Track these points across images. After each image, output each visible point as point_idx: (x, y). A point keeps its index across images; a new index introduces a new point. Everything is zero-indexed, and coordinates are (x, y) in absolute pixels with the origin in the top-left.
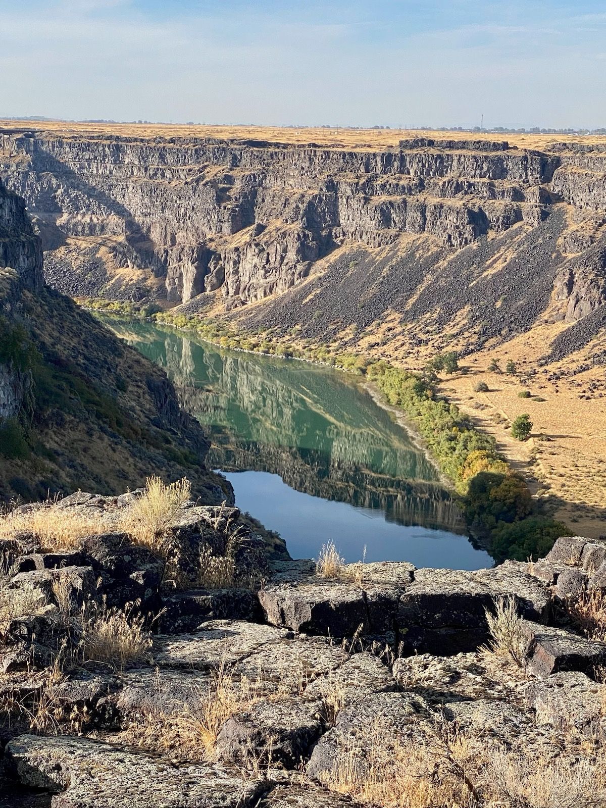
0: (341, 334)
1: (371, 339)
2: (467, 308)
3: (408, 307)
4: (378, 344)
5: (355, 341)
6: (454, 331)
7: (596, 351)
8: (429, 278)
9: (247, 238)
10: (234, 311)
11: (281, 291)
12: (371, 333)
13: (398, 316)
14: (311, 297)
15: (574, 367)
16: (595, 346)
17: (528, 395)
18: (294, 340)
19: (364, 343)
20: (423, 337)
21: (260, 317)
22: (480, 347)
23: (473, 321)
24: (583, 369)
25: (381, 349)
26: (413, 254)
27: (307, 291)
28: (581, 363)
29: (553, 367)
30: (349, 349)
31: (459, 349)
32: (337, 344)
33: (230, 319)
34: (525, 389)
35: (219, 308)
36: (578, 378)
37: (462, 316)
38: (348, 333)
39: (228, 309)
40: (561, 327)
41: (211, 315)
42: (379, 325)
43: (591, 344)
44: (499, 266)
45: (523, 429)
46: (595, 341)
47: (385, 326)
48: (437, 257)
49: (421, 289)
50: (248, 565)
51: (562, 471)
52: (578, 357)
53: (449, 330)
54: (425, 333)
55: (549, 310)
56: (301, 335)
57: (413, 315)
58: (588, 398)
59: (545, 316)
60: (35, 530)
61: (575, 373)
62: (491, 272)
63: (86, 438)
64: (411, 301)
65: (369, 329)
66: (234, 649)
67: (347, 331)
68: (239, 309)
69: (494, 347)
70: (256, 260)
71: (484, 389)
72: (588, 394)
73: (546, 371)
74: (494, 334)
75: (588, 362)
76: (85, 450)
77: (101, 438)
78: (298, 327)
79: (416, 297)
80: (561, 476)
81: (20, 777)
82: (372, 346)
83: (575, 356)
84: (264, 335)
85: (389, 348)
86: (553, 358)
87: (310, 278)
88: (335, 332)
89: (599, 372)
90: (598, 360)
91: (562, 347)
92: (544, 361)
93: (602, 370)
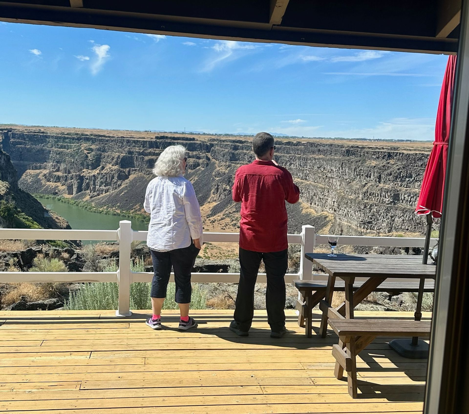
0: (135, 207)
7: (227, 212)
9: (98, 171)
10: (93, 198)
11: (111, 192)
14: (123, 193)
15: (219, 218)
16: (226, 211)
18: (116, 209)
21: (104, 201)
24: (222, 219)
27: (121, 191)
28: (222, 216)
29: (212, 218)
30: (138, 213)
32: (133, 211)
33: (92, 201)
35: (88, 197)
36: (221, 222)
39: (91, 197)
40: (215, 204)
41: (85, 200)
43: (225, 210)
46: (227, 209)
52: (221, 215)
55: (210, 198)
56: (120, 207)
58: (224, 229)
59: (209, 200)
61: (220, 220)
67: (137, 206)
68: (95, 198)
70: (102, 180)
72: (224, 228)
73: (209, 220)
75: (224, 216)
78: (118, 204)
80: (215, 257)
83: (219, 214)
84: (105, 207)
86: (212, 215)
87: (122, 186)
88: (132, 206)
89: (228, 220)
90: (228, 216)
91: (215, 211)
92: (209, 216)
93: (229, 219)
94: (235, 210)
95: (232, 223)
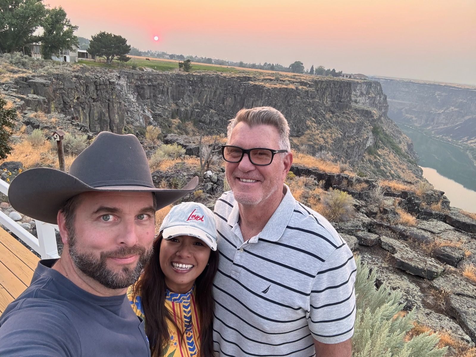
1: (472, 141)
4: (473, 143)
5: (467, 141)
9: (443, 111)
10: (434, 128)
11: (449, 125)
12: (473, 140)
14: (457, 128)
18: (449, 138)
19: (469, 142)
21: (441, 131)
25: (474, 144)
27: (457, 126)
30: (465, 143)
32: (461, 141)
33: (433, 130)
35: (430, 127)
38: (466, 139)
39: (432, 128)
41: (428, 128)
50: (444, 207)
56: (451, 137)
60: (390, 186)
63: (389, 153)
66: (439, 229)
67: (466, 138)
68: (436, 128)
70: (444, 117)
76: (388, 156)
77: (392, 154)
78: (451, 135)
81: (382, 245)
82: (471, 143)
84: (441, 136)
87: (459, 123)
88: (462, 138)
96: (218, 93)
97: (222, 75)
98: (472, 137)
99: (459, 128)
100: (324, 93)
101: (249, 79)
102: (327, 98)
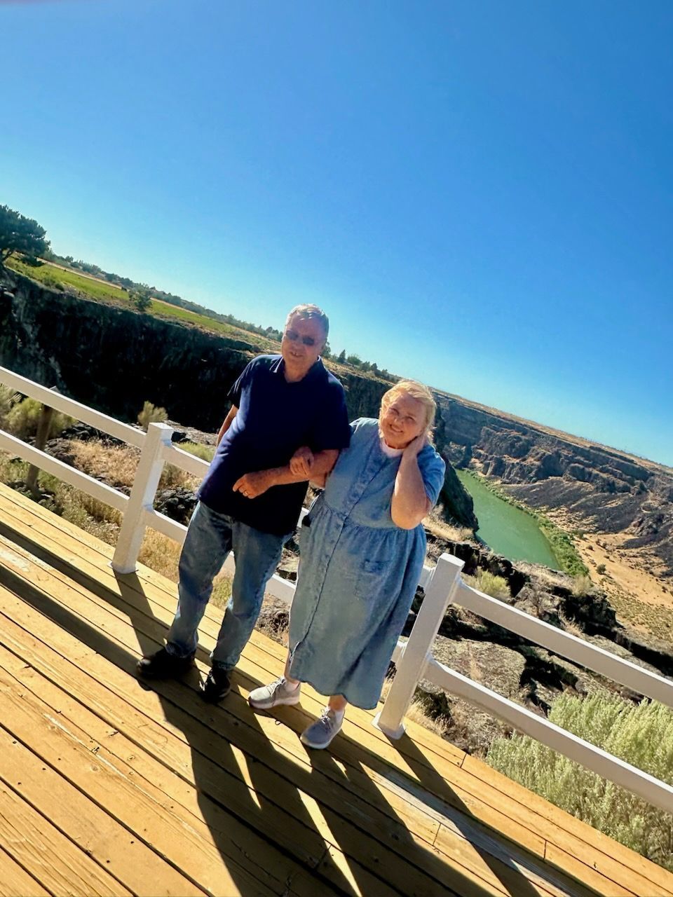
1: (553, 514)
2: (595, 516)
3: (571, 507)
4: (554, 516)
5: (545, 512)
6: (588, 523)
7: (643, 551)
8: (584, 500)
9: (518, 461)
11: (523, 485)
12: (553, 512)
13: (566, 509)
14: (535, 490)
15: (631, 554)
17: (608, 558)
18: (522, 503)
19: (549, 514)
20: (573, 520)
21: (513, 491)
22: (595, 532)
23: (596, 521)
24: (634, 556)
25: (555, 519)
26: (580, 489)
27: (534, 487)
28: (635, 553)
29: (622, 551)
30: (543, 514)
31: (586, 530)
32: (539, 511)
33: (501, 487)
34: (609, 555)
35: (499, 482)
36: (632, 559)
37: (591, 519)
38: (544, 508)
39: (502, 483)
40: (631, 537)
41: (495, 483)
42: (557, 510)
43: (642, 548)
44: (614, 505)
45: (601, 570)
46: (643, 548)
47: (559, 511)
48: (590, 493)
49: (579, 502)
51: (612, 592)
52: (635, 551)
53: (584, 521)
54: (575, 519)
55: (628, 529)
56: (526, 502)
57: (572, 511)
59: (626, 530)
61: (631, 557)
62: (609, 506)
64: (573, 505)
65: (552, 510)
69: (600, 534)
70: (519, 470)
71: (591, 548)
72: (633, 567)
73: (619, 552)
74: (604, 530)
75: (638, 555)
78: (526, 499)
79: (575, 505)
80: (611, 594)
82: (551, 516)
83: (633, 550)
84: (512, 497)
85: (558, 520)
86: (623, 547)
87: (537, 484)
88: (540, 506)
89: (640, 560)
90: (643, 556)
91: (629, 545)
92: (619, 547)
93: (643, 560)
94: (653, 552)
95: (645, 566)
96: (190, 356)
97: (203, 330)
98: (553, 508)
99: (537, 491)
100: (359, 398)
101: (248, 348)
102: (362, 405)
